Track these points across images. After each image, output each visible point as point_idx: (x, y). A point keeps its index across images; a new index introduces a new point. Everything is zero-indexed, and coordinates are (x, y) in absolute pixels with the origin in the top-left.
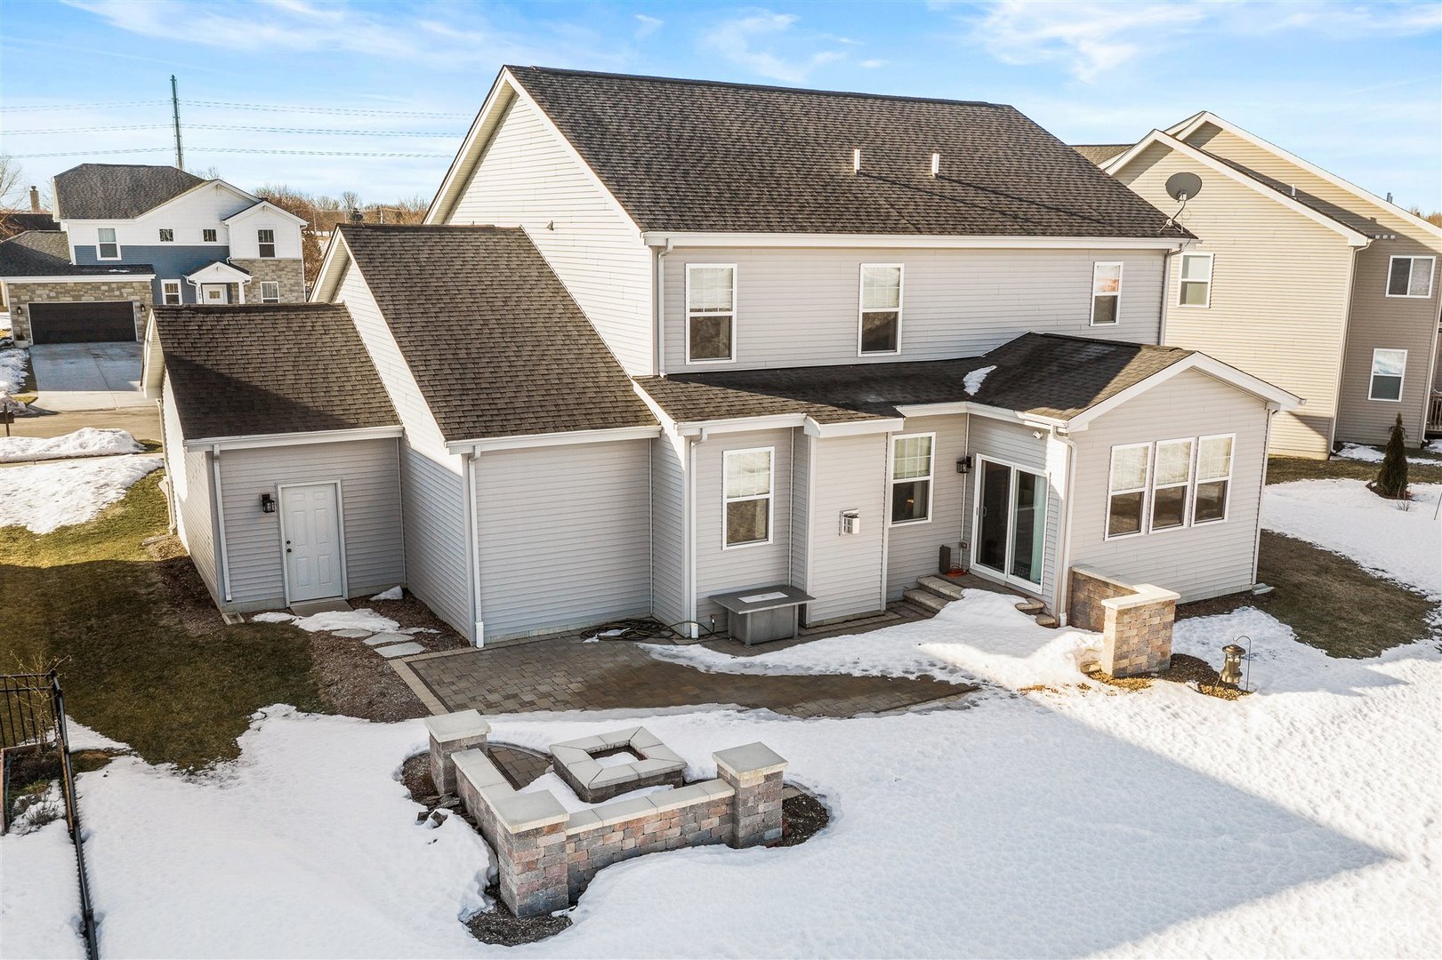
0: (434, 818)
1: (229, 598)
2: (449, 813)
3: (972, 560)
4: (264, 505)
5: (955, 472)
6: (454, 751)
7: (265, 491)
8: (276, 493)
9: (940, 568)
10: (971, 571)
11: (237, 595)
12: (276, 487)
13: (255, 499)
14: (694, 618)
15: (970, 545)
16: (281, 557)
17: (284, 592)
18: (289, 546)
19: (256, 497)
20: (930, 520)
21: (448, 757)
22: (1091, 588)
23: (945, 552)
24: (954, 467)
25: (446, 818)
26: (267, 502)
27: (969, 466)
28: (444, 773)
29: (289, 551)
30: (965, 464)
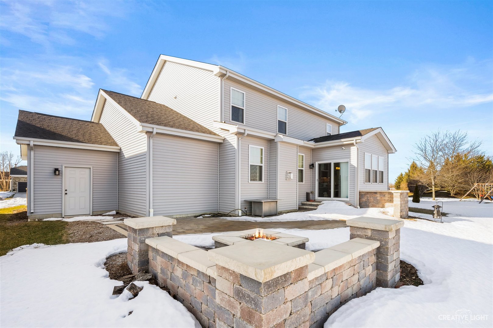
0: (130, 290)
1: (32, 211)
2: (146, 284)
3: (316, 196)
4: (55, 172)
5: (309, 169)
6: (149, 237)
7: (57, 167)
8: (62, 168)
9: (306, 199)
10: (316, 200)
11: (36, 211)
12: (62, 166)
13: (52, 170)
14: (240, 208)
15: (315, 192)
16: (62, 196)
17: (62, 211)
18: (66, 192)
19: (52, 169)
20: (304, 183)
21: (142, 242)
22: (368, 196)
23: (308, 194)
24: (309, 167)
25: (141, 289)
26: (57, 171)
27: (313, 167)
28: (139, 255)
29: (66, 194)
30: (312, 166)
